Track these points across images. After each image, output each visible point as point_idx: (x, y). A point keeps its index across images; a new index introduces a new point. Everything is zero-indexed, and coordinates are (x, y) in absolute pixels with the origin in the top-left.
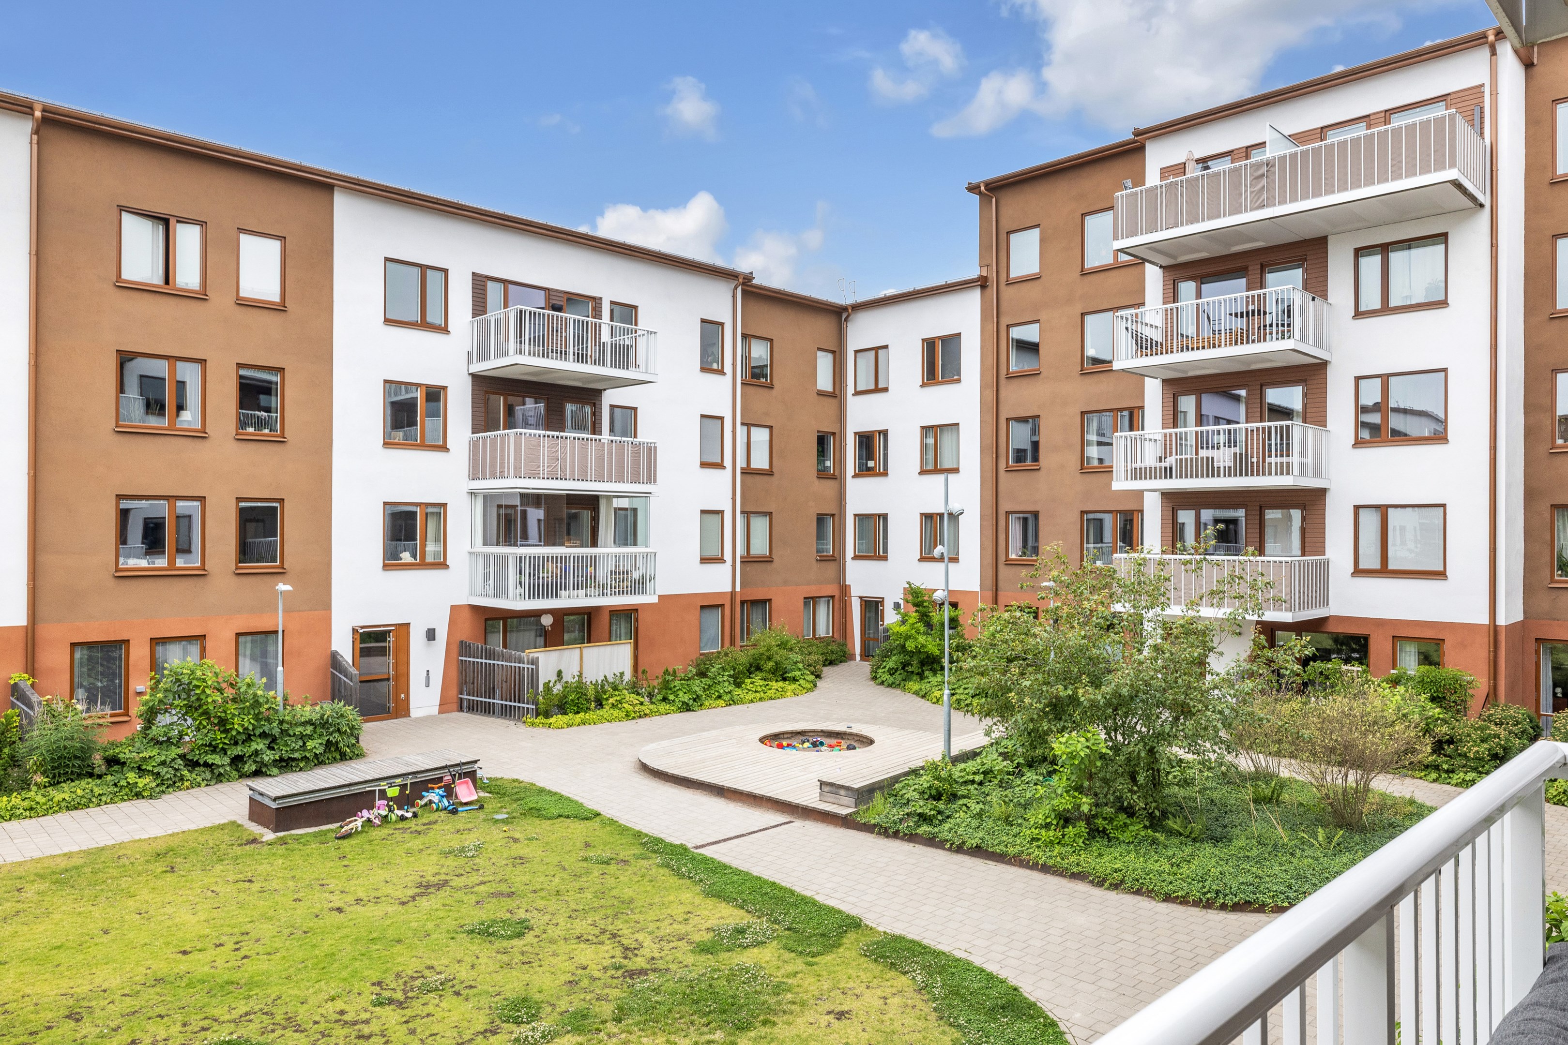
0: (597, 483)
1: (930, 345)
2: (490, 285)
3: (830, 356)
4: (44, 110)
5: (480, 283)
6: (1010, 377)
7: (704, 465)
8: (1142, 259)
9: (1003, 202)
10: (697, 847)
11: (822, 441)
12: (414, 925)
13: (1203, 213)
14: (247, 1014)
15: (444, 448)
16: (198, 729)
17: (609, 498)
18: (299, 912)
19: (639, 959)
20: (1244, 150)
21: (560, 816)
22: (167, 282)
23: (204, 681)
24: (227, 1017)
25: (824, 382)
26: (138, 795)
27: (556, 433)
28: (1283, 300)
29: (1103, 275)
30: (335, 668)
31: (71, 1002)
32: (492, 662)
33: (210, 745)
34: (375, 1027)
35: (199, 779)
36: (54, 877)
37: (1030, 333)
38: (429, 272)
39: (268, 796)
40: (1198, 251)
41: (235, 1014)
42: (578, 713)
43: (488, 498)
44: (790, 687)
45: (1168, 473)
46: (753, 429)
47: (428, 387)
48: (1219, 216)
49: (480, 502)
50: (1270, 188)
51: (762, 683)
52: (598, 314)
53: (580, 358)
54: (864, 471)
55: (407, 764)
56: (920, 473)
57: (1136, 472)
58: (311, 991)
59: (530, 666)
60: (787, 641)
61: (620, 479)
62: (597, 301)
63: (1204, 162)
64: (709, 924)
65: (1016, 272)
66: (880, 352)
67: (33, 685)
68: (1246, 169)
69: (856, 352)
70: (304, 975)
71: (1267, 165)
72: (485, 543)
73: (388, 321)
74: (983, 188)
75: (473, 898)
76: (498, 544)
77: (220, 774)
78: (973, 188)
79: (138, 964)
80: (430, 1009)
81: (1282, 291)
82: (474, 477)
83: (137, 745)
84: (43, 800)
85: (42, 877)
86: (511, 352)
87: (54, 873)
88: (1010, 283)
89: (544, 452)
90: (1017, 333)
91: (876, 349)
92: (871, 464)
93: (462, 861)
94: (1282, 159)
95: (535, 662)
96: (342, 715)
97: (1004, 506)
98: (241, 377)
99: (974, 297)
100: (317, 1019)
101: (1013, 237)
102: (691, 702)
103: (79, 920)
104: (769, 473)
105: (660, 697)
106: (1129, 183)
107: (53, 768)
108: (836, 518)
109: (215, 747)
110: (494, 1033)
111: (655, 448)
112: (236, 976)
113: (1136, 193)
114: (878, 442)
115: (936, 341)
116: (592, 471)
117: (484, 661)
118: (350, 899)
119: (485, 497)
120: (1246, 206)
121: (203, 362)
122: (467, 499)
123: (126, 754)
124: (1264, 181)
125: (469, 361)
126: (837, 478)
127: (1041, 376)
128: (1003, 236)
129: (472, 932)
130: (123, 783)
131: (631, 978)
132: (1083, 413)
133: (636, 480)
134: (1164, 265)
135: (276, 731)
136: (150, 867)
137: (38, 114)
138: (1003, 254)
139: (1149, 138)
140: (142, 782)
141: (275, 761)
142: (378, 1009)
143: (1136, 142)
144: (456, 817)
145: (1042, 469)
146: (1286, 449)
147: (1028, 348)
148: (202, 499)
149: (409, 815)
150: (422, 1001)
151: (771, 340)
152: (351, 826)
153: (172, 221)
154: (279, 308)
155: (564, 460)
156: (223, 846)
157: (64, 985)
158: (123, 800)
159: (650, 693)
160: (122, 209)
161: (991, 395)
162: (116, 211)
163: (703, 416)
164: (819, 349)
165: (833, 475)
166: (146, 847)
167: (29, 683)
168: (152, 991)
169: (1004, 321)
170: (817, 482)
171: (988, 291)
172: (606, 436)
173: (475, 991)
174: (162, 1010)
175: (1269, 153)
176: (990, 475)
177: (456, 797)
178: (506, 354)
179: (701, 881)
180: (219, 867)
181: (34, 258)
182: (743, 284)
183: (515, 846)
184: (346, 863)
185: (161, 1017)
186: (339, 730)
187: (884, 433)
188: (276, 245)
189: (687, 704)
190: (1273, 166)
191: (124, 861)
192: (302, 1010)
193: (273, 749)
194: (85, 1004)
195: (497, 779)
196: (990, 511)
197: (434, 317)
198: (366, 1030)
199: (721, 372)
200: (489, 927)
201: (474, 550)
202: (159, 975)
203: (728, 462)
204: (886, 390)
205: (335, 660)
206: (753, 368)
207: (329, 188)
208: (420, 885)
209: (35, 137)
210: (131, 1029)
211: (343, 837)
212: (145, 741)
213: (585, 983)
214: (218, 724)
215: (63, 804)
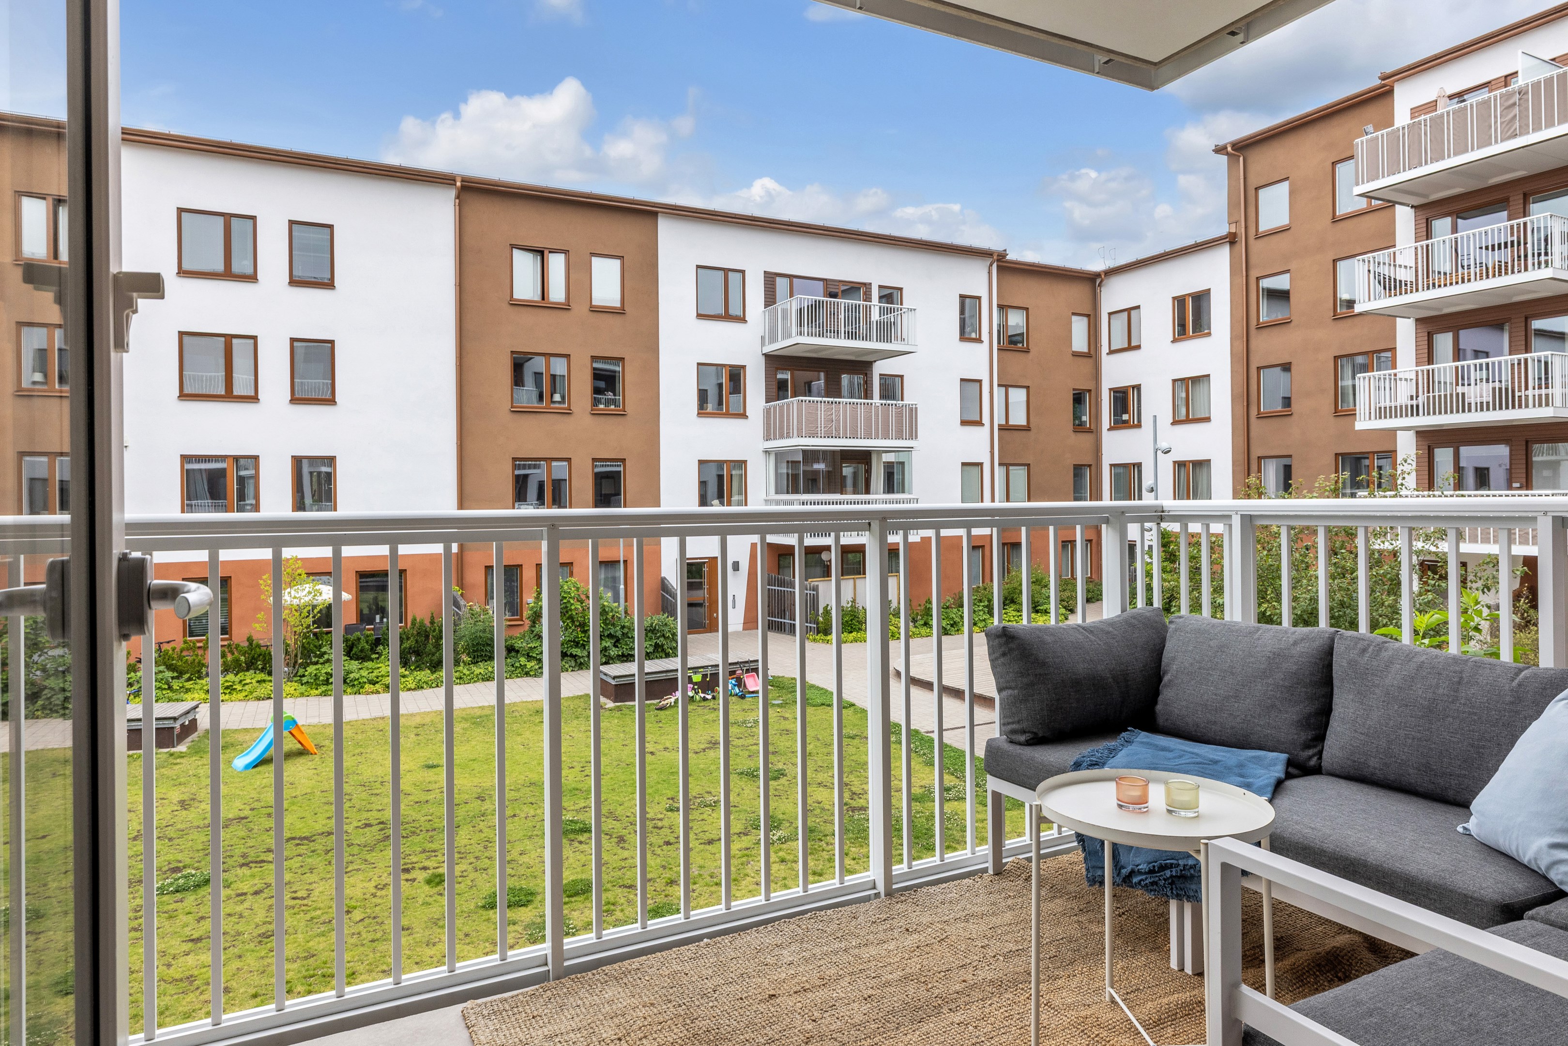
0: (866, 440)
1: (1180, 302)
2: (779, 280)
3: (1085, 320)
4: (462, 181)
5: (770, 279)
6: (1260, 327)
7: (964, 423)
8: (1389, 201)
9: (1250, 161)
10: (927, 732)
11: (1078, 399)
12: (702, 766)
13: (1449, 150)
14: (584, 807)
15: (744, 416)
16: (566, 629)
17: (879, 453)
18: (625, 752)
19: (861, 801)
20: (1503, 79)
21: (823, 704)
22: (543, 299)
23: (569, 594)
24: (572, 808)
25: (1079, 343)
26: (527, 674)
27: (831, 400)
28: (1539, 229)
29: (1355, 220)
30: (664, 591)
31: (480, 791)
32: (783, 589)
33: (574, 641)
34: (666, 823)
35: (567, 666)
36: (473, 720)
37: (1281, 282)
38: (730, 274)
39: (610, 676)
40: (1449, 188)
41: (577, 807)
42: (851, 632)
43: (779, 455)
44: (1041, 619)
45: (1415, 411)
46: (1011, 390)
47: (730, 366)
48: (1466, 151)
49: (772, 458)
50: (1524, 116)
51: (1014, 613)
52: (868, 298)
53: (851, 335)
54: (1119, 424)
55: (709, 660)
56: (1172, 424)
57: (1380, 412)
58: (627, 798)
59: (812, 592)
60: (1042, 579)
61: (886, 437)
62: (867, 286)
63: (1459, 96)
64: (922, 783)
65: (1265, 225)
66: (1133, 313)
67: (462, 595)
68: (1495, 100)
69: (1110, 314)
70: (624, 789)
71: (1519, 93)
72: (777, 493)
73: (700, 316)
74: (1229, 149)
75: (747, 753)
76: (788, 493)
77: (581, 663)
78: (1220, 150)
79: (520, 773)
80: (705, 816)
81: (1539, 220)
82: (767, 438)
83: (526, 638)
84: (468, 673)
85: (466, 720)
86: (794, 334)
87: (473, 718)
88: (1258, 237)
89: (821, 414)
90: (1266, 283)
91: (1129, 310)
92: (1125, 417)
93: (743, 729)
94: (1536, 85)
95: (815, 589)
96: (666, 624)
97: (1256, 452)
98: (595, 369)
99: (1223, 254)
100: (629, 814)
101: (1262, 192)
102: (948, 627)
103: (487, 746)
104: (1027, 429)
105: (922, 622)
106: (1370, 128)
107: (474, 651)
108: (1093, 468)
109: (578, 643)
110: (746, 834)
111: (916, 408)
112: (580, 786)
113: (1377, 138)
114: (1132, 396)
115: (1187, 298)
116: (861, 429)
117: (776, 588)
118: (661, 747)
119: (776, 454)
120: (1496, 137)
121: (567, 356)
122: (762, 457)
123: (518, 644)
124: (1516, 110)
125: (763, 344)
126: (1094, 431)
127: (1292, 324)
128: (1251, 192)
129: (742, 773)
130: (517, 664)
131: (853, 811)
132: (1336, 358)
133: (899, 436)
134: (1415, 204)
135: (619, 634)
136: (532, 718)
137: (459, 184)
138: (1251, 209)
139: (1398, 80)
140: (529, 665)
141: (618, 656)
142: (669, 813)
143: (1384, 86)
144: (744, 701)
145: (1295, 417)
146: (1545, 380)
147: (1280, 296)
148: (568, 460)
149: (709, 697)
150: (699, 811)
151: (1027, 309)
152: (666, 702)
153: (546, 252)
154: (619, 312)
155: (838, 421)
156: (580, 709)
157: (476, 781)
158: (517, 677)
159: (913, 619)
160: (513, 246)
161: (1241, 347)
162: (509, 247)
163: (962, 380)
164: (1074, 314)
165: (1090, 428)
166: (530, 706)
167: (460, 593)
168: (528, 789)
169: (1254, 274)
170: (1073, 435)
171: (1237, 246)
172: (876, 400)
173: (738, 809)
174: (533, 800)
175: (1520, 82)
176: (1242, 423)
177: (745, 686)
178: (790, 336)
179: (924, 754)
180: (576, 722)
181: (458, 288)
182: (998, 260)
183: (783, 722)
184: (661, 725)
185: (532, 804)
186: (663, 636)
187: (1138, 388)
188: (617, 262)
189: (945, 629)
190: (1527, 93)
191: (516, 714)
192: (620, 809)
193: (617, 647)
194: (488, 792)
195: (779, 677)
196: (1242, 457)
197: (735, 310)
198: (660, 824)
199: (979, 340)
200: (754, 771)
201: (769, 498)
202: (533, 781)
203: (986, 419)
204: (1138, 347)
205: (664, 585)
206: (1010, 336)
207: (655, 214)
208: (710, 742)
209: (457, 201)
210: (514, 808)
211: (661, 709)
212: (532, 636)
213: (818, 811)
214: (580, 625)
215: (480, 676)
